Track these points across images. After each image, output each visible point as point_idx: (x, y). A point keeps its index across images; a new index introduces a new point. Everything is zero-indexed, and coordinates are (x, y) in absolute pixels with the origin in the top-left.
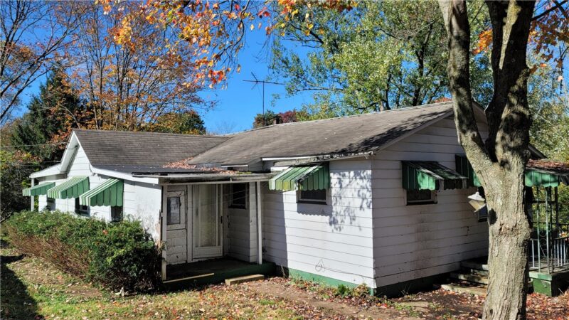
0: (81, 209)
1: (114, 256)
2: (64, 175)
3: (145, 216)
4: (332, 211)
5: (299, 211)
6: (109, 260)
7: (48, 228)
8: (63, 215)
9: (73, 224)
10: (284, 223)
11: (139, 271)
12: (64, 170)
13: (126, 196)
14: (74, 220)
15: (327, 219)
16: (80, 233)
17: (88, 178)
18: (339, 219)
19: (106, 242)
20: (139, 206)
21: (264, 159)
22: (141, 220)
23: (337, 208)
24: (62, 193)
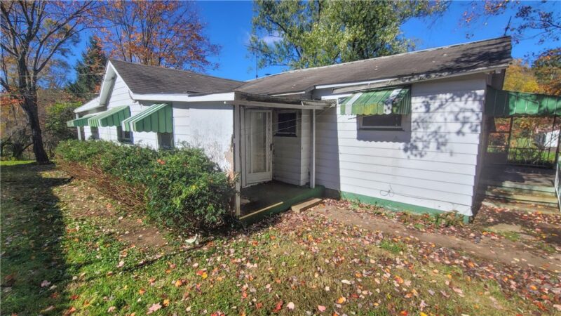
0: (124, 138)
1: (183, 196)
2: (104, 107)
3: (206, 142)
4: (410, 137)
5: (359, 138)
6: (177, 202)
7: (89, 155)
8: (107, 142)
9: (117, 151)
10: (338, 150)
11: (216, 211)
12: (103, 102)
13: (176, 122)
14: (117, 147)
15: (402, 145)
16: (127, 162)
17: (128, 108)
18: (420, 145)
19: (168, 176)
20: (196, 132)
21: (317, 88)
22: (200, 147)
23: (417, 133)
24: (102, 120)
